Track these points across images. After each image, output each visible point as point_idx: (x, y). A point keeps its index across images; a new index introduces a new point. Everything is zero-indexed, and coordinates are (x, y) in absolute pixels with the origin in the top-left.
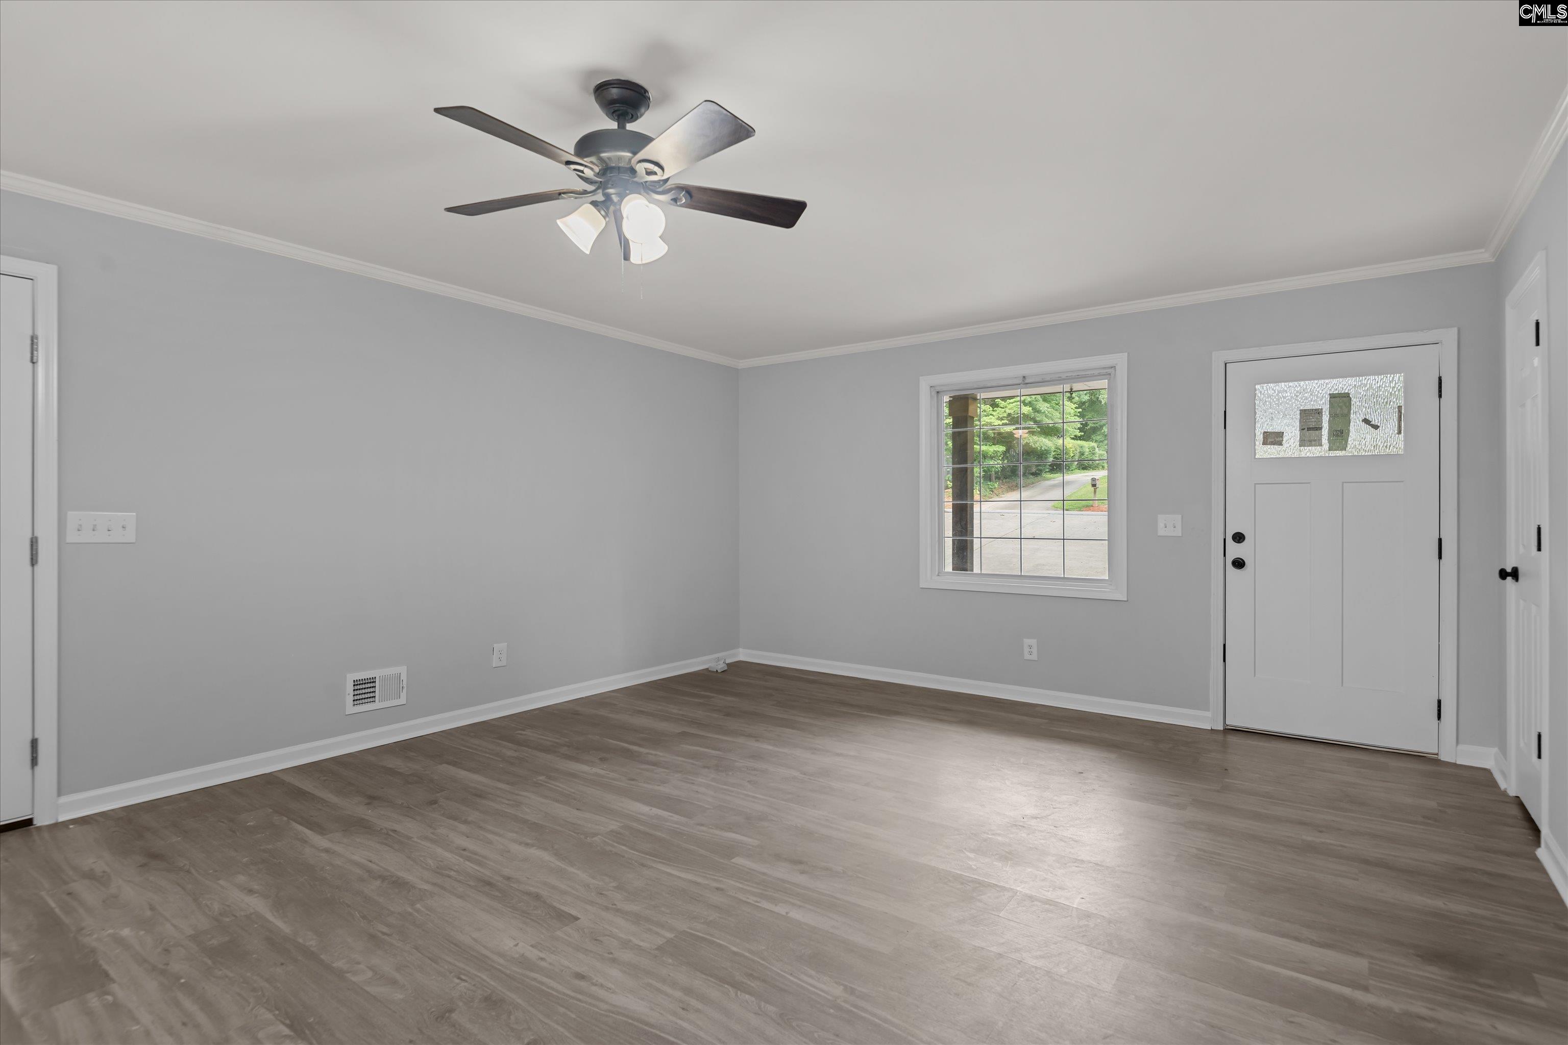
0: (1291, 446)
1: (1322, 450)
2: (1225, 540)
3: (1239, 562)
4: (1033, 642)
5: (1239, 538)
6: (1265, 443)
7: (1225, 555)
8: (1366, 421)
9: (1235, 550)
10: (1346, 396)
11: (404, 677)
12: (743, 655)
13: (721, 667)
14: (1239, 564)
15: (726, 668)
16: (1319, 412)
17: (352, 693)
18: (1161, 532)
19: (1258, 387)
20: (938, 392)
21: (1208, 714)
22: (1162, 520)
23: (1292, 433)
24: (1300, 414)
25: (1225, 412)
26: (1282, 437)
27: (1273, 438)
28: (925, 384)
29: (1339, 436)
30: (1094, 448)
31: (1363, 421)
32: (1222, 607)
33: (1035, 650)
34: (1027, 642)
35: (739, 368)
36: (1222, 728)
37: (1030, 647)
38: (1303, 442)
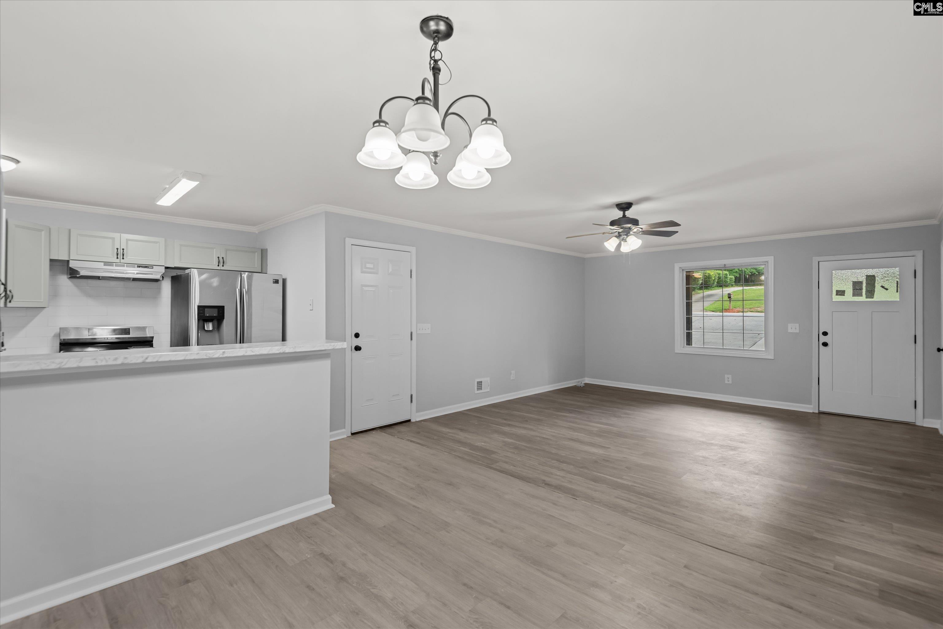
0: (849, 297)
1: (863, 298)
2: (819, 334)
3: (825, 343)
4: (730, 376)
5: (825, 334)
6: (837, 295)
7: (819, 341)
8: (882, 287)
9: (823, 339)
10: (874, 277)
11: (489, 382)
12: (588, 380)
13: (582, 385)
14: (825, 344)
15: (584, 385)
16: (861, 283)
17: (477, 386)
18: (790, 330)
19: (833, 272)
20: (683, 270)
21: (812, 406)
22: (790, 326)
23: (849, 291)
24: (853, 283)
25: (819, 282)
26: (845, 292)
27: (841, 293)
28: (677, 267)
29: (871, 293)
30: (726, 274)
31: (881, 286)
32: (817, 362)
33: (730, 379)
34: (726, 376)
35: (585, 257)
36: (817, 412)
37: (728, 379)
38: (854, 295)
